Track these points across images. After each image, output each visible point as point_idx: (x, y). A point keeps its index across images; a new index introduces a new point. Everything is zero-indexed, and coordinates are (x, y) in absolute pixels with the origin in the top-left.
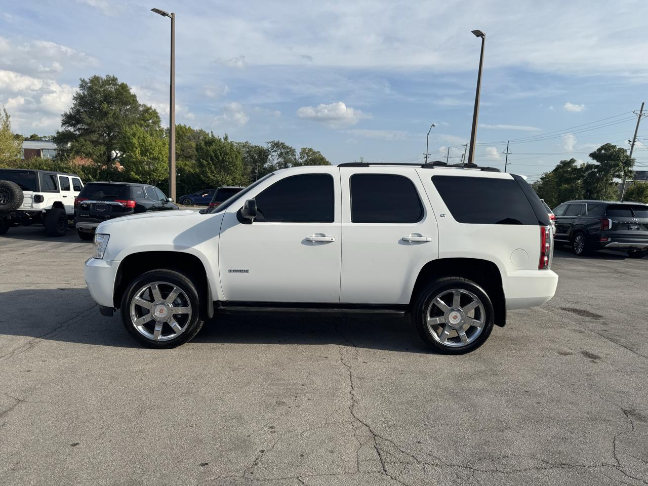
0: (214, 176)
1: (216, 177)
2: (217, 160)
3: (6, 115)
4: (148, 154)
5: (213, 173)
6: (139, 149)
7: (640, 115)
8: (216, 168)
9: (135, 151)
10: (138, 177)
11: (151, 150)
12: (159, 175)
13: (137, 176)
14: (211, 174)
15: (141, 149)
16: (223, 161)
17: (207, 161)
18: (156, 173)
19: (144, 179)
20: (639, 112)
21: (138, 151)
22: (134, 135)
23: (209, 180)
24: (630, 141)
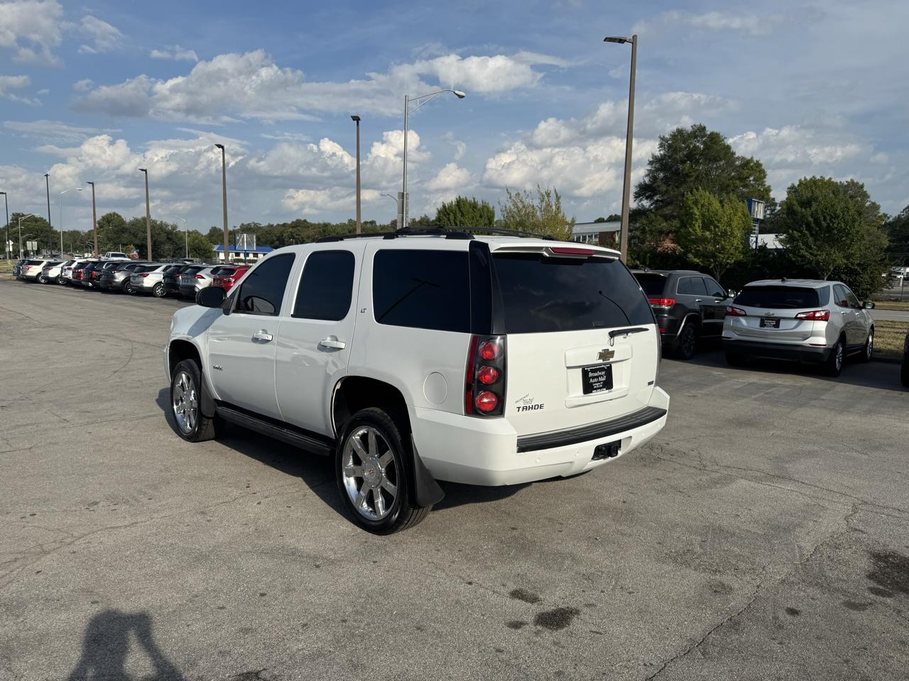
0: (812, 254)
1: (816, 256)
2: (817, 229)
3: (557, 195)
4: (712, 227)
5: (811, 248)
6: (700, 221)
8: (816, 240)
9: (694, 225)
10: (698, 261)
11: (716, 222)
12: (726, 256)
13: (696, 260)
14: (807, 251)
15: (703, 222)
16: (829, 229)
17: (801, 232)
18: (723, 254)
19: (706, 263)
21: (698, 225)
22: (696, 203)
23: (802, 261)
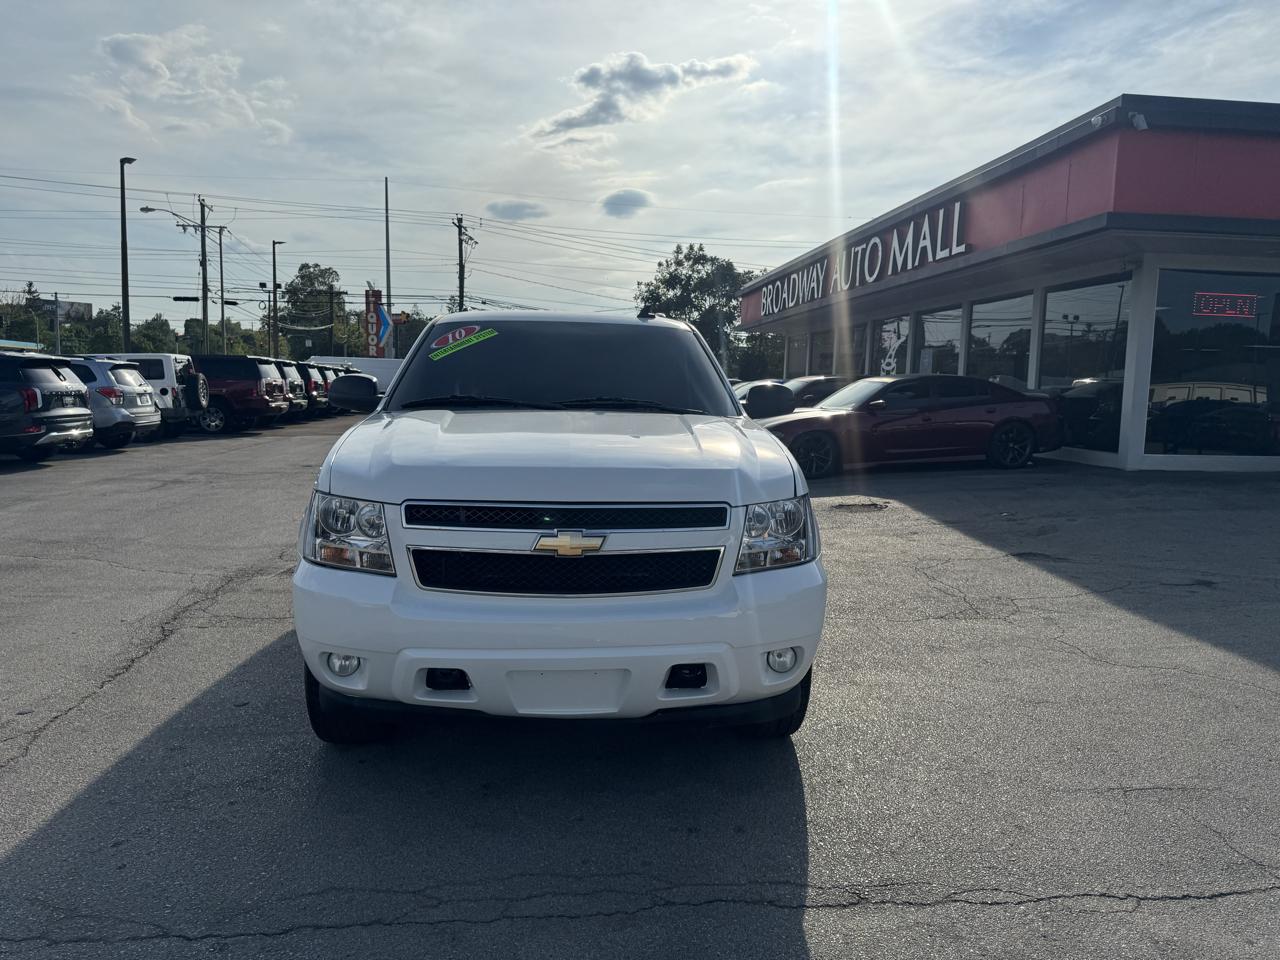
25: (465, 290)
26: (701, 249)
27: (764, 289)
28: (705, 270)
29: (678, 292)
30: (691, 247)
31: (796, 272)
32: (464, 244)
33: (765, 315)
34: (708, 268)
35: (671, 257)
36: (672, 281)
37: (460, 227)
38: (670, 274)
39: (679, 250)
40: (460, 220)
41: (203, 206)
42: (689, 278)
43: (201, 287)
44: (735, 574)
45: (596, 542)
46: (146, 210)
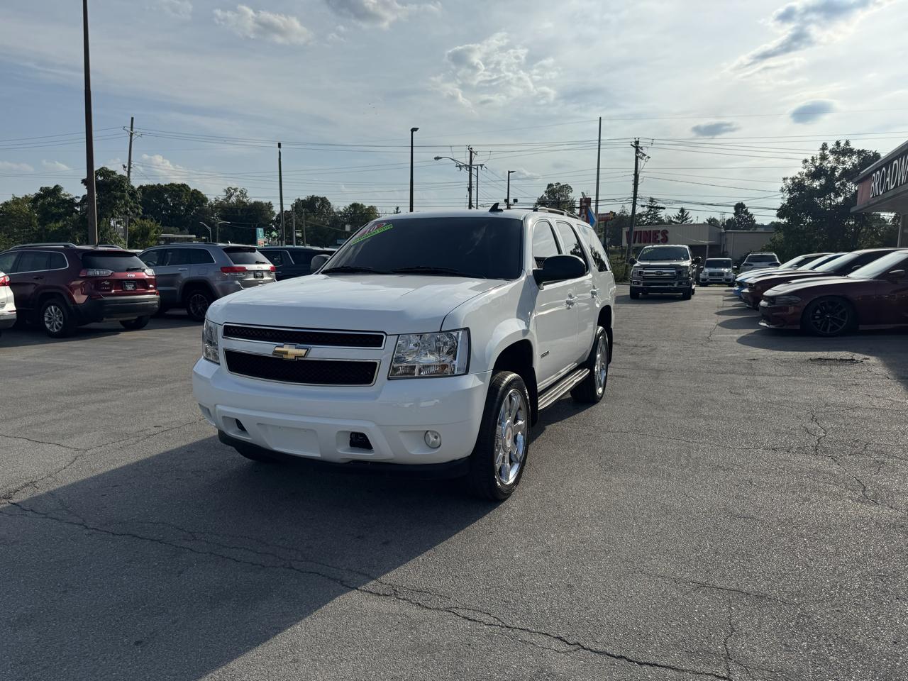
7: (132, 134)
20: (129, 129)
24: (125, 167)
25: (638, 193)
26: (847, 143)
27: (874, 175)
28: (850, 162)
29: (823, 181)
30: (838, 144)
31: (897, 158)
32: (639, 160)
33: (873, 197)
34: (855, 159)
35: (817, 154)
36: (817, 173)
37: (637, 148)
38: (816, 167)
39: (824, 147)
40: (637, 143)
41: (471, 152)
42: (834, 169)
43: (468, 204)
44: (389, 379)
45: (303, 352)
46: (437, 158)
